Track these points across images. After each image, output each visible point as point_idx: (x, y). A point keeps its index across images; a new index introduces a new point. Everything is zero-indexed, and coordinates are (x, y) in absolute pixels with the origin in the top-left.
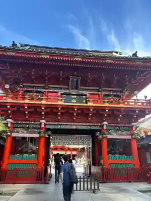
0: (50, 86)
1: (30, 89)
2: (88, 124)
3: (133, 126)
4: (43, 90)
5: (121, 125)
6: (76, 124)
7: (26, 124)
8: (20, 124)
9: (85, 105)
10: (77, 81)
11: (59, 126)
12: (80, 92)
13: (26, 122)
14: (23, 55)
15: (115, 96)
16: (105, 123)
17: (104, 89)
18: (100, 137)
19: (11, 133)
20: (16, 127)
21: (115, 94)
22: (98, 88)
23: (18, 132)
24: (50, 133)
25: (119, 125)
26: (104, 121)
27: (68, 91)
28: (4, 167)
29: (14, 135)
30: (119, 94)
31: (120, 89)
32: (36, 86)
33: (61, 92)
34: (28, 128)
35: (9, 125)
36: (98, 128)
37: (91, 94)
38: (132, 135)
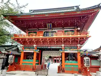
0: (39, 29)
1: (31, 31)
2: (55, 46)
3: (78, 46)
4: (36, 31)
5: (72, 46)
6: (50, 46)
7: (29, 47)
8: (26, 47)
9: (52, 37)
10: (50, 26)
11: (42, 47)
12: (53, 30)
13: (29, 46)
14: (24, 17)
15: (71, 31)
16: (63, 45)
17: (65, 28)
18: (61, 52)
19: (23, 51)
20: (25, 48)
21: (71, 30)
22: (62, 28)
23: (26, 50)
24: (38, 50)
25: (71, 46)
26: (63, 44)
27: (47, 31)
28: (21, 64)
29: (24, 51)
30: (73, 30)
31: (74, 27)
32: (33, 30)
33: (44, 31)
34: (30, 48)
35: (22, 47)
36: (61, 48)
37: (58, 31)
38: (78, 51)
